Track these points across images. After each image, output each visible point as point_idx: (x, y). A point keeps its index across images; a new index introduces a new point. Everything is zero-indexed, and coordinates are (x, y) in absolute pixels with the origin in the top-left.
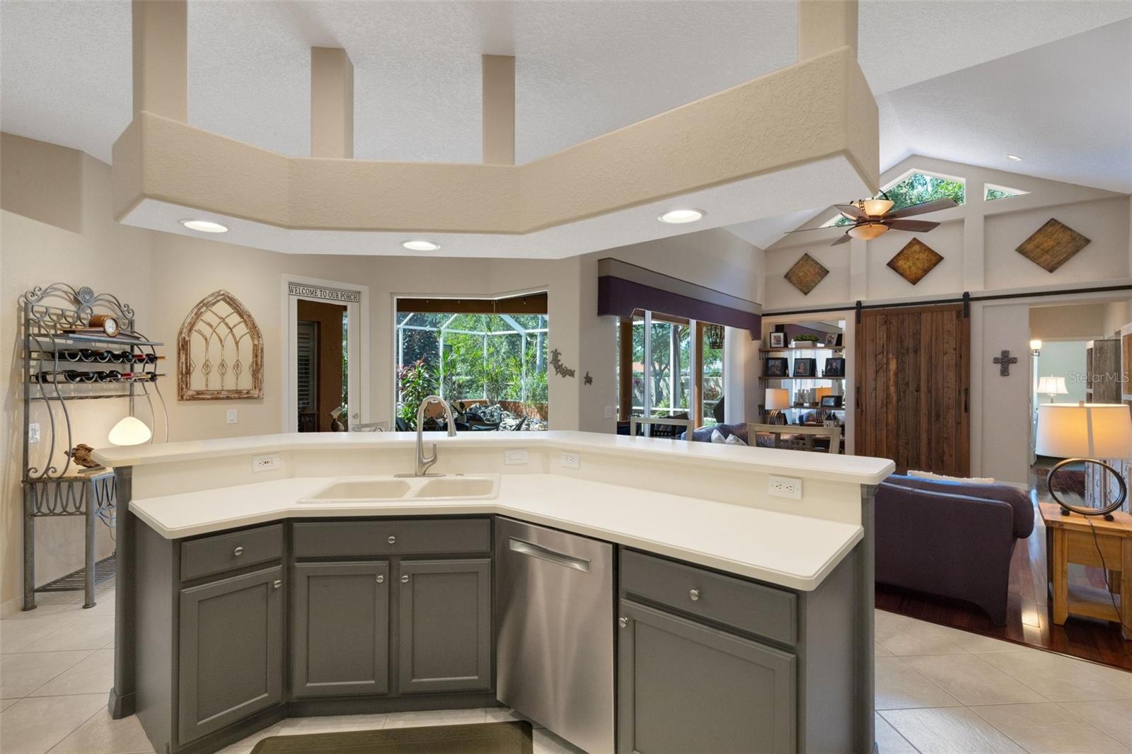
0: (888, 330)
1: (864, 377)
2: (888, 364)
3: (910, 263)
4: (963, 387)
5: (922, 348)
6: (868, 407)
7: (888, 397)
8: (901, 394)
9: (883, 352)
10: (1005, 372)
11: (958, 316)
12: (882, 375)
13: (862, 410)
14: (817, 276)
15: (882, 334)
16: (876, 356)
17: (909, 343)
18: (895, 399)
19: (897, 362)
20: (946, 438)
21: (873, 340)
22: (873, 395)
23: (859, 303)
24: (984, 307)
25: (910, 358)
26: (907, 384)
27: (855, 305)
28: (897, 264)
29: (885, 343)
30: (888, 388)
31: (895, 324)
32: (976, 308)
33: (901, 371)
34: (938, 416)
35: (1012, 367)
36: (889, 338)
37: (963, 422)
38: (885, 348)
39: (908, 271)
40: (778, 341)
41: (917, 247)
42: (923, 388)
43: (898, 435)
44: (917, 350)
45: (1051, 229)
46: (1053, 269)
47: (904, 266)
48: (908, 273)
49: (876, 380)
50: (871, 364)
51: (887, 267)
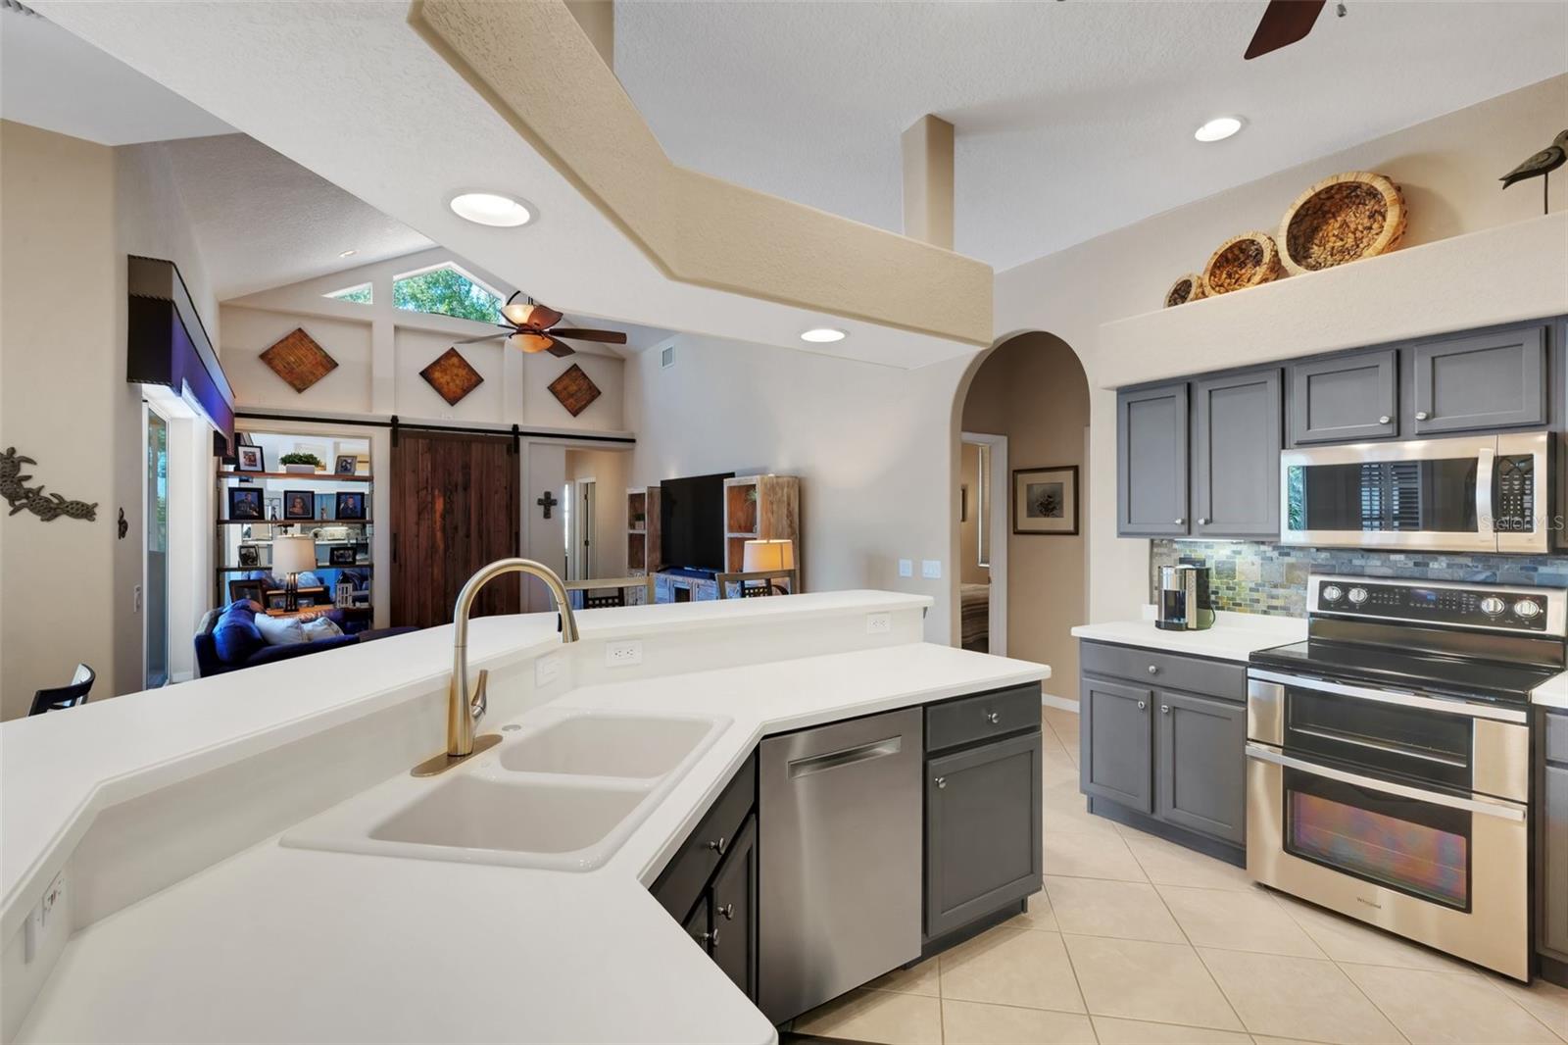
0: (434, 460)
1: (402, 521)
2: (433, 503)
3: (447, 378)
4: (514, 531)
5: (472, 485)
6: (408, 563)
7: (433, 547)
8: (450, 541)
9: (427, 488)
10: (547, 515)
11: (508, 450)
12: (426, 517)
13: (400, 566)
14: (320, 368)
15: (425, 464)
16: (418, 492)
17: (459, 478)
18: (441, 546)
19: (445, 500)
21: (414, 471)
22: (415, 544)
23: (395, 419)
24: (531, 443)
25: (459, 498)
26: (456, 528)
27: (389, 422)
28: (432, 376)
29: (429, 475)
30: (434, 534)
31: (442, 452)
32: (524, 442)
33: (449, 513)
35: (553, 508)
36: (434, 470)
38: (430, 481)
39: (445, 386)
40: (250, 460)
41: (455, 360)
42: (474, 533)
44: (466, 488)
45: (574, 374)
46: (575, 413)
47: (441, 380)
48: (445, 390)
49: (418, 524)
50: (411, 503)
51: (421, 378)
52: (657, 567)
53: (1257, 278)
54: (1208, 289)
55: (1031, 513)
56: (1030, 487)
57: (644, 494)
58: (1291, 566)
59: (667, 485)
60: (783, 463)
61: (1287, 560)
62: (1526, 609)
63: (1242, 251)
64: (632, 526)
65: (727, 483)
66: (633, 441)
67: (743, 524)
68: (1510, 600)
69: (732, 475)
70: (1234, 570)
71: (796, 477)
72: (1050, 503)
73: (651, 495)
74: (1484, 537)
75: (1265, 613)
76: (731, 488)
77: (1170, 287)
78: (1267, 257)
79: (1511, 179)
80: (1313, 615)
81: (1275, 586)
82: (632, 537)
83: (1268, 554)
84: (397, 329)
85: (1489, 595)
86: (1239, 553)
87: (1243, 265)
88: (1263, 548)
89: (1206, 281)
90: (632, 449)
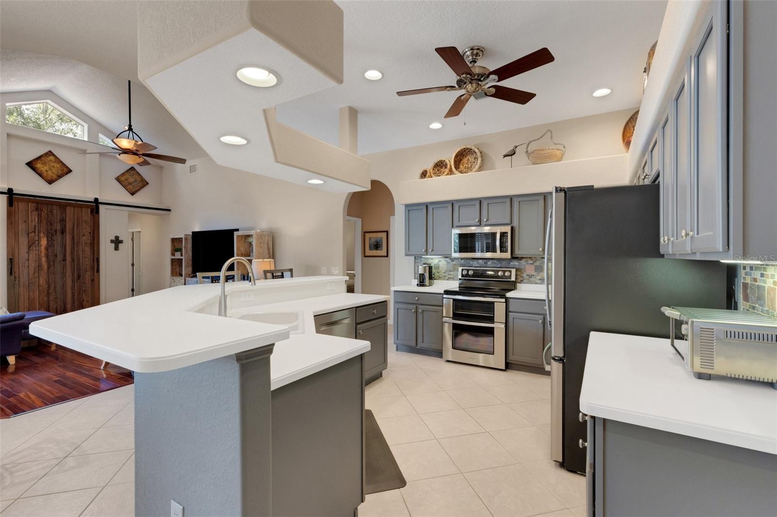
0: (40, 216)
1: (16, 251)
2: (39, 240)
3: (46, 168)
4: (96, 258)
5: (67, 231)
6: (21, 276)
7: (40, 266)
8: (51, 263)
9: (35, 232)
10: (117, 248)
11: (92, 212)
12: (34, 248)
13: (15, 277)
15: (34, 218)
16: (28, 234)
17: (58, 227)
18: (45, 267)
19: (48, 239)
20: (84, 291)
21: (25, 222)
22: (26, 264)
23: (10, 190)
24: (106, 209)
25: (58, 237)
26: (56, 255)
28: (36, 166)
29: (37, 224)
30: (40, 259)
31: (45, 211)
32: (101, 207)
33: (51, 246)
34: (79, 277)
35: (120, 245)
36: (40, 221)
37: (95, 279)
38: (37, 228)
39: (45, 173)
41: (52, 158)
42: (68, 258)
43: (48, 294)
44: (63, 232)
45: (132, 172)
46: (133, 194)
47: (42, 169)
48: (45, 174)
49: (28, 253)
50: (23, 241)
51: (26, 165)
52: (189, 275)
53: (446, 173)
54: (432, 174)
55: (371, 249)
56: (370, 238)
57: (182, 238)
58: (455, 265)
59: (195, 234)
60: (263, 225)
61: (454, 263)
62: (507, 274)
63: (442, 163)
64: (173, 254)
65: (236, 234)
66: (170, 210)
67: (243, 253)
68: (504, 272)
69: (237, 230)
70: (439, 267)
71: (271, 232)
72: (378, 245)
73: (186, 239)
74: (498, 254)
75: (448, 280)
76: (238, 236)
77: (421, 172)
78: (448, 167)
79: (505, 156)
80: (460, 279)
81: (450, 271)
82: (173, 261)
83: (449, 261)
84: (9, 135)
85: (500, 270)
86: (440, 261)
87: (442, 168)
88: (447, 259)
89: (431, 171)
90: (169, 214)
